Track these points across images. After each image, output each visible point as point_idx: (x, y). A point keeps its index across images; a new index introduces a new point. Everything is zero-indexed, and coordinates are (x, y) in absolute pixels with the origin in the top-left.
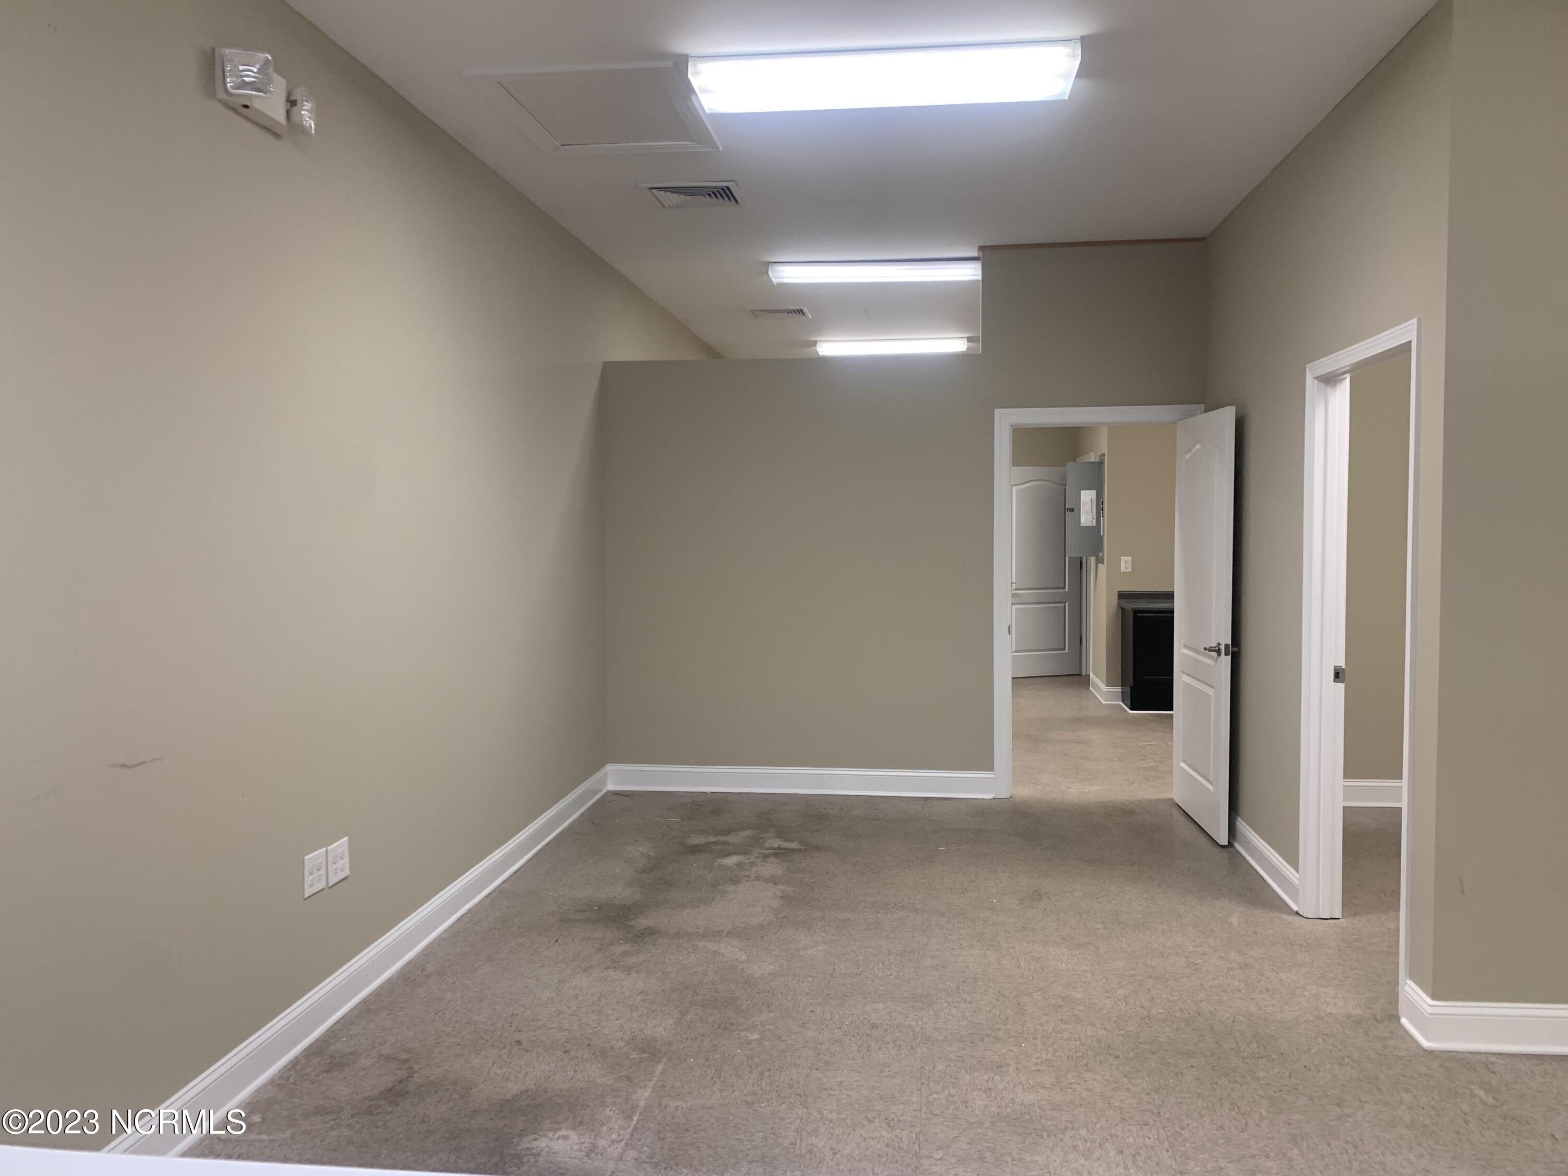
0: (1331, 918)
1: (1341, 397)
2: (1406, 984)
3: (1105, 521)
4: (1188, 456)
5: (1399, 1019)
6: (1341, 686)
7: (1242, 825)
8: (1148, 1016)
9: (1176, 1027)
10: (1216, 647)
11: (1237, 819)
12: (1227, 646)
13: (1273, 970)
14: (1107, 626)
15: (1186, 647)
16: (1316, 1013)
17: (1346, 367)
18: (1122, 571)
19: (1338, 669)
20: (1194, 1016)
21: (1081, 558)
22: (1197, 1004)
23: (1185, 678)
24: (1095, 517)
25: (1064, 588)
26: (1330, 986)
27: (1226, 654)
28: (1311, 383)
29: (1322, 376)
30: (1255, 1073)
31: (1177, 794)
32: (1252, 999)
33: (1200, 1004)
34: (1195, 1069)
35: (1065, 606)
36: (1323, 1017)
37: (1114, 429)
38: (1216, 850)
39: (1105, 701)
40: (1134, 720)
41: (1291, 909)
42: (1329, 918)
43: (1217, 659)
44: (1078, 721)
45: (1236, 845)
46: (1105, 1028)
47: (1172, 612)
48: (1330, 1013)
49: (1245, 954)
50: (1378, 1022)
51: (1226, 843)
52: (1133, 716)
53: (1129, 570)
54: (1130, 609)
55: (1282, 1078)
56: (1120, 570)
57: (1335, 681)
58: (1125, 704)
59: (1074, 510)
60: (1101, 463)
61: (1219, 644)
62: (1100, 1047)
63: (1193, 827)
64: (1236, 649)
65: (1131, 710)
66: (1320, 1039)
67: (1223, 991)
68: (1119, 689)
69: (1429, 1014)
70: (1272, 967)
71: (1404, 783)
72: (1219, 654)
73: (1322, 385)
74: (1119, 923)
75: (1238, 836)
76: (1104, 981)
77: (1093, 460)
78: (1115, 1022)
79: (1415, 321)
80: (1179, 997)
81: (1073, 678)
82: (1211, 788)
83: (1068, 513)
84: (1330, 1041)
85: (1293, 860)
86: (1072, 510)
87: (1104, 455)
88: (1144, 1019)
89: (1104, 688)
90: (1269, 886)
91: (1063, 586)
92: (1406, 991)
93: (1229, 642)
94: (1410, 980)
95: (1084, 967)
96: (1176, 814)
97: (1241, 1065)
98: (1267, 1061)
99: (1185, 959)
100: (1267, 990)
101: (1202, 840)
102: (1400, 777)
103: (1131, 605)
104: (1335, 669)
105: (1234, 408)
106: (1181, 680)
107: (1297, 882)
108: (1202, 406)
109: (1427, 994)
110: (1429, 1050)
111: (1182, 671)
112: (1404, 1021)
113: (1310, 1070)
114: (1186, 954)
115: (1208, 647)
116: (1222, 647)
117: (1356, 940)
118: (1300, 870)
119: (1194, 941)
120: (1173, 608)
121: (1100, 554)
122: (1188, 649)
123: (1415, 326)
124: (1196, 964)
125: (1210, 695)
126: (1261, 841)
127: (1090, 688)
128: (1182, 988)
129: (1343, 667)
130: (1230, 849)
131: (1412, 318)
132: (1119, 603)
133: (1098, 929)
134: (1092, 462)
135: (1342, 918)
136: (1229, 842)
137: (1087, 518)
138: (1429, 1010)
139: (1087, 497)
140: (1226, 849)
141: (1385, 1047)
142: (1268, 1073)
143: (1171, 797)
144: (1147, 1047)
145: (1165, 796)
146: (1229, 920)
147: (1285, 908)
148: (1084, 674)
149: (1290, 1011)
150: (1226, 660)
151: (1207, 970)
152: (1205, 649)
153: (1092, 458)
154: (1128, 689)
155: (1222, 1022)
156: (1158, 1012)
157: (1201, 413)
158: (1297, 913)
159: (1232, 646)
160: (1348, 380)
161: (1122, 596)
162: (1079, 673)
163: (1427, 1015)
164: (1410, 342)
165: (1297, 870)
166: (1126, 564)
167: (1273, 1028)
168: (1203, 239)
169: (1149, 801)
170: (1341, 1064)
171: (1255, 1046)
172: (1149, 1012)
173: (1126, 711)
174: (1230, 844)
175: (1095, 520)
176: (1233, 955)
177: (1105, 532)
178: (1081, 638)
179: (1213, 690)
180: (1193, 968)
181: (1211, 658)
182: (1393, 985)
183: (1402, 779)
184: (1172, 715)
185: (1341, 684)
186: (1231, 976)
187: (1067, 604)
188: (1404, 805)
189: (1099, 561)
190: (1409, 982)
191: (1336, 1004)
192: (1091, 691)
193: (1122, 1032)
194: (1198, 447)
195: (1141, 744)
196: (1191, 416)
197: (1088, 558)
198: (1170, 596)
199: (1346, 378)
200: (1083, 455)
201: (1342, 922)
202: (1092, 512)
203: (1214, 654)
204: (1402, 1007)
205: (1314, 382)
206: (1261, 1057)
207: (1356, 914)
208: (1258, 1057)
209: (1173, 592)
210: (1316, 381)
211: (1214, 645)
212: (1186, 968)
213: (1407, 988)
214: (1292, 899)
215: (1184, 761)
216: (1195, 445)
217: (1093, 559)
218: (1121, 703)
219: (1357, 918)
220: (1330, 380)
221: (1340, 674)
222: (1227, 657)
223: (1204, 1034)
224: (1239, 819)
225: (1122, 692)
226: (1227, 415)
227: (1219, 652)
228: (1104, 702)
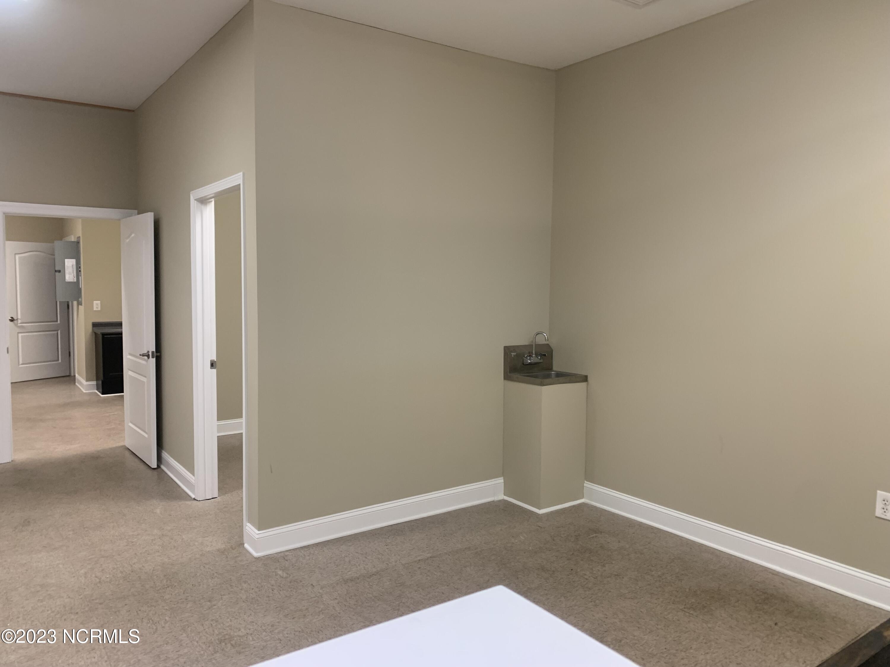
0: (212, 498)
1: (210, 211)
2: (247, 525)
3: (82, 279)
4: (128, 241)
5: (243, 544)
6: (214, 371)
7: (165, 455)
8: (100, 582)
9: (117, 583)
10: (146, 353)
11: (162, 452)
12: (153, 352)
13: (179, 535)
14: (86, 344)
15: (130, 354)
16: (201, 553)
17: (212, 194)
18: (94, 310)
19: (212, 362)
20: (129, 574)
21: (68, 302)
22: (131, 566)
23: (130, 373)
24: (75, 276)
25: (57, 321)
26: (209, 536)
27: (153, 357)
28: (193, 204)
29: (198, 199)
30: (164, 597)
31: (128, 442)
32: (165, 555)
33: (134, 565)
34: (127, 606)
35: (58, 334)
36: (205, 554)
37: (86, 221)
38: (150, 472)
39: (86, 390)
40: (105, 400)
41: (191, 497)
42: (211, 498)
43: (148, 360)
44: (65, 406)
45: (163, 467)
46: (69, 597)
47: (121, 334)
48: (208, 551)
49: (163, 529)
50: (233, 550)
51: (156, 467)
52: (105, 398)
53: (99, 309)
54: (99, 333)
55: (179, 595)
56: (93, 309)
57: (211, 368)
58: (98, 391)
59: (61, 271)
60: (78, 243)
61: (148, 352)
62: (65, 611)
63: (136, 460)
64: (158, 354)
65: (103, 394)
66: (202, 567)
67: (148, 554)
68: (94, 383)
69: (257, 539)
70: (178, 533)
71: (243, 420)
72: (149, 358)
73: (199, 204)
74: (84, 528)
75: (163, 461)
76: (71, 567)
77: (73, 240)
78: (77, 591)
79: (241, 173)
80: (121, 565)
81: (65, 379)
82: (146, 436)
83: (57, 274)
84: (207, 566)
85: (191, 469)
86: (59, 271)
87: (79, 237)
88: (97, 584)
89: (84, 382)
90: (179, 487)
91: (56, 320)
92: (246, 530)
93: (154, 350)
94: (248, 523)
95: (58, 562)
96: (127, 454)
97: (156, 595)
98: (172, 588)
99: (126, 541)
100: (174, 547)
101: (142, 467)
102: (241, 417)
103: (100, 331)
104: (211, 362)
105: (153, 213)
106: (128, 374)
107: (193, 481)
108: (136, 211)
109: (256, 528)
110: (257, 557)
111: (128, 369)
112: (246, 546)
113: (195, 586)
114: (127, 537)
115: (141, 353)
116: (150, 354)
117: (225, 507)
118: (195, 475)
119: (133, 528)
120: (122, 332)
121: (80, 299)
122: (132, 356)
123: (242, 176)
124: (133, 542)
125: (144, 382)
126: (175, 462)
127: (76, 384)
128: (123, 559)
129: (215, 360)
130: (159, 470)
131: (241, 172)
132: (93, 330)
133: (69, 535)
134: (73, 242)
135: (218, 497)
136: (158, 465)
137: (70, 276)
138: (257, 536)
139: (70, 264)
140: (156, 470)
141: (236, 562)
142: (172, 594)
143: (124, 444)
144: (97, 601)
145: (121, 444)
146: (155, 511)
147: (188, 497)
148: (72, 374)
149: (187, 556)
150: (153, 361)
151: (139, 544)
152: (140, 355)
153: (73, 239)
154: (100, 382)
155: (146, 573)
156: (106, 577)
157: (135, 215)
158: (194, 499)
159: (156, 352)
160: (213, 202)
161: (95, 325)
162: (68, 374)
163: (256, 539)
164: (240, 184)
165: (194, 475)
166: (97, 305)
167: (177, 568)
168: (133, 111)
169: (111, 449)
170: (212, 578)
171: (165, 581)
172: (100, 579)
173: (99, 395)
174: (159, 466)
175: (75, 278)
176: (156, 531)
177: (82, 285)
178: (70, 353)
179: (146, 379)
180: (131, 545)
181: (145, 360)
182: (241, 527)
183: (242, 418)
184: (123, 395)
185: (214, 369)
186: (154, 544)
187: (59, 332)
188: (243, 431)
189: (79, 303)
190: (248, 524)
191: (212, 545)
192: (77, 386)
193: (82, 596)
194: (133, 235)
195: (107, 415)
196: (130, 216)
197: (73, 302)
198: (120, 324)
199: (212, 201)
200: (67, 236)
201: (218, 499)
202: (73, 273)
203: (146, 358)
204: (245, 538)
205: (195, 202)
206: (168, 587)
207: (226, 493)
208: (166, 587)
209: (122, 322)
210: (196, 201)
211: (146, 352)
212: (127, 546)
213: (247, 528)
214: (191, 491)
215: (131, 422)
216: (131, 235)
217: (75, 303)
218: (96, 391)
219: (226, 495)
220: (203, 201)
221: (214, 364)
222: (153, 359)
223: (134, 583)
224: (163, 451)
225: (97, 384)
226: (149, 218)
227: (148, 356)
228: (84, 391)
